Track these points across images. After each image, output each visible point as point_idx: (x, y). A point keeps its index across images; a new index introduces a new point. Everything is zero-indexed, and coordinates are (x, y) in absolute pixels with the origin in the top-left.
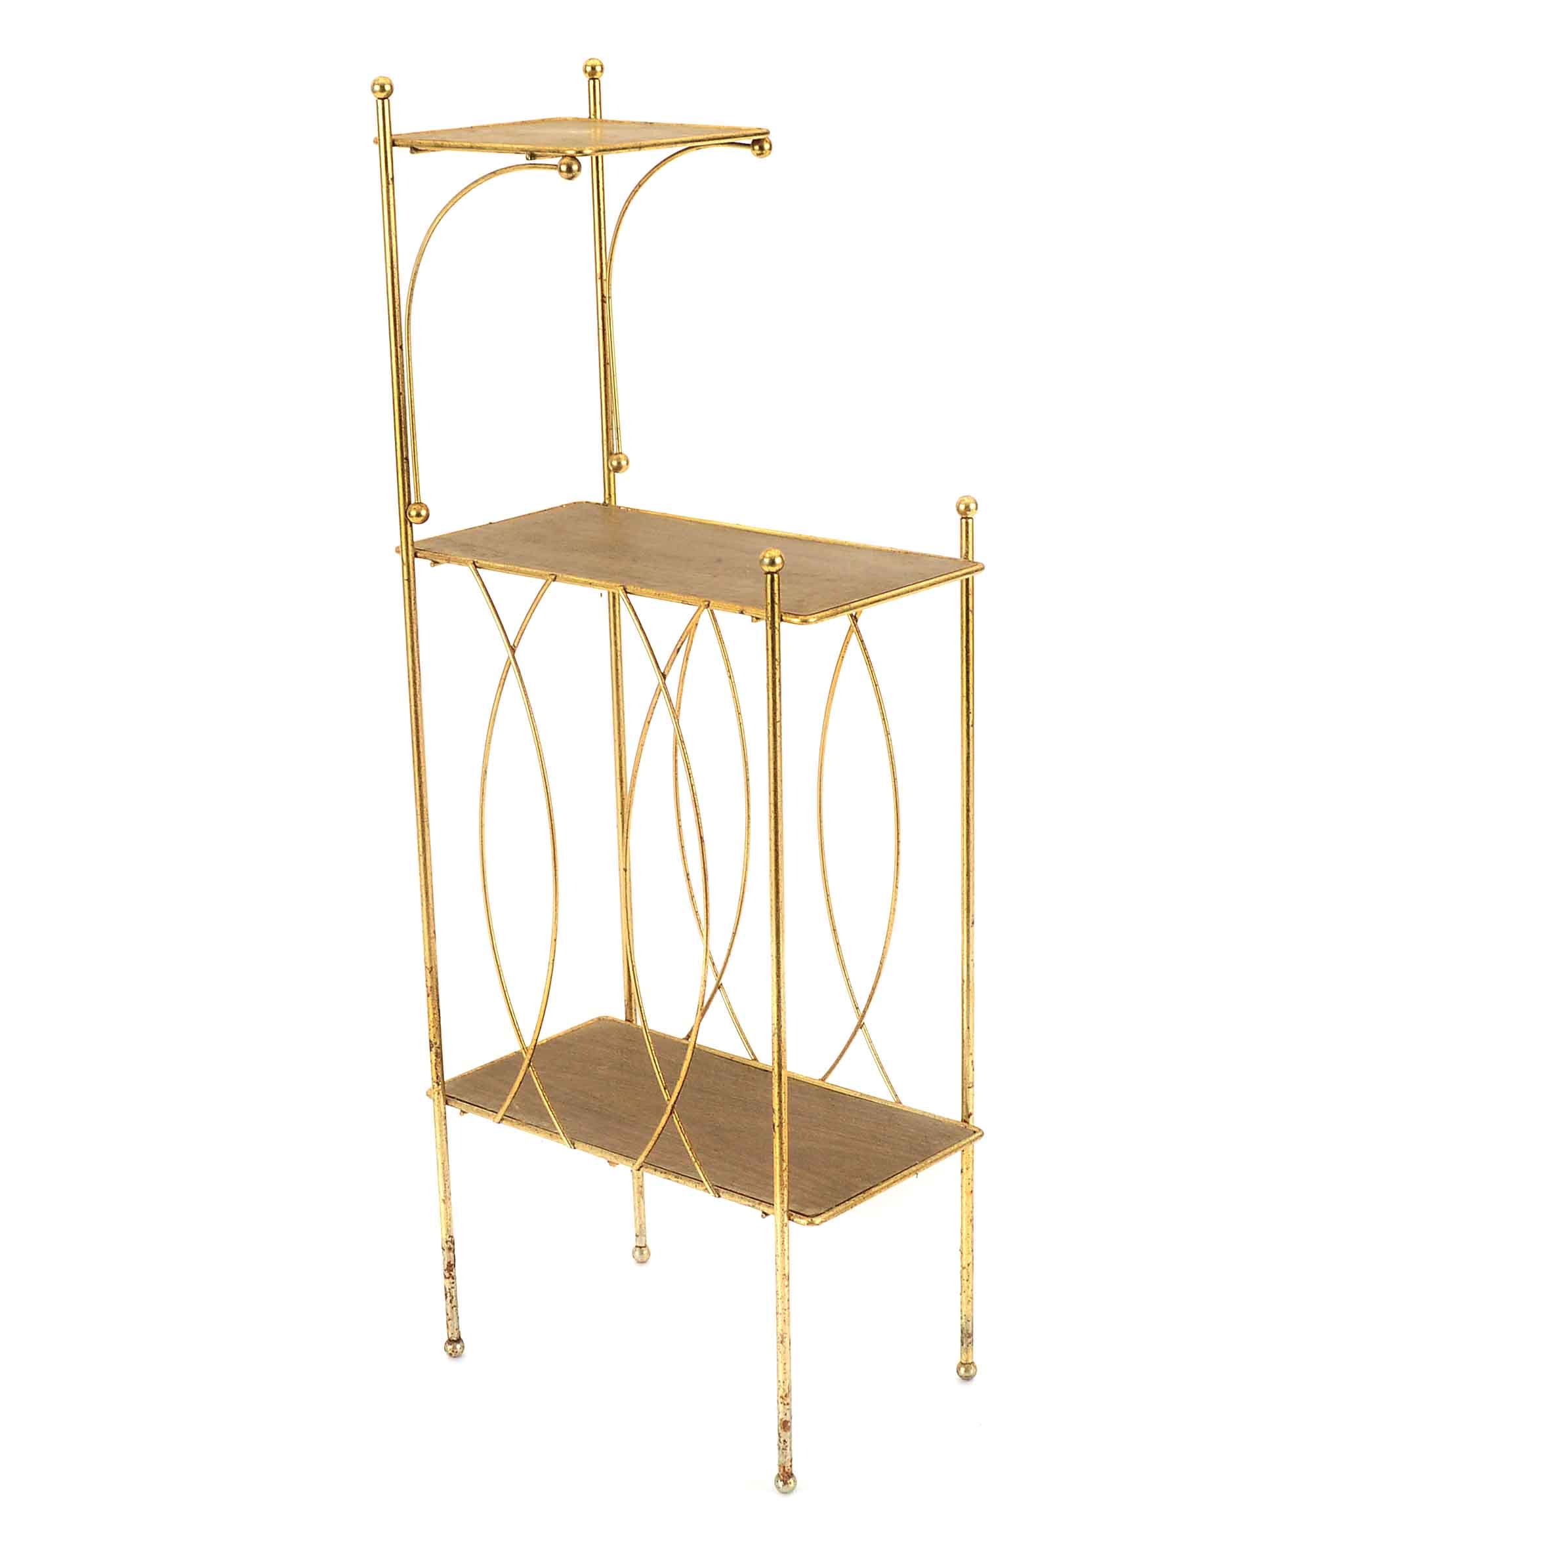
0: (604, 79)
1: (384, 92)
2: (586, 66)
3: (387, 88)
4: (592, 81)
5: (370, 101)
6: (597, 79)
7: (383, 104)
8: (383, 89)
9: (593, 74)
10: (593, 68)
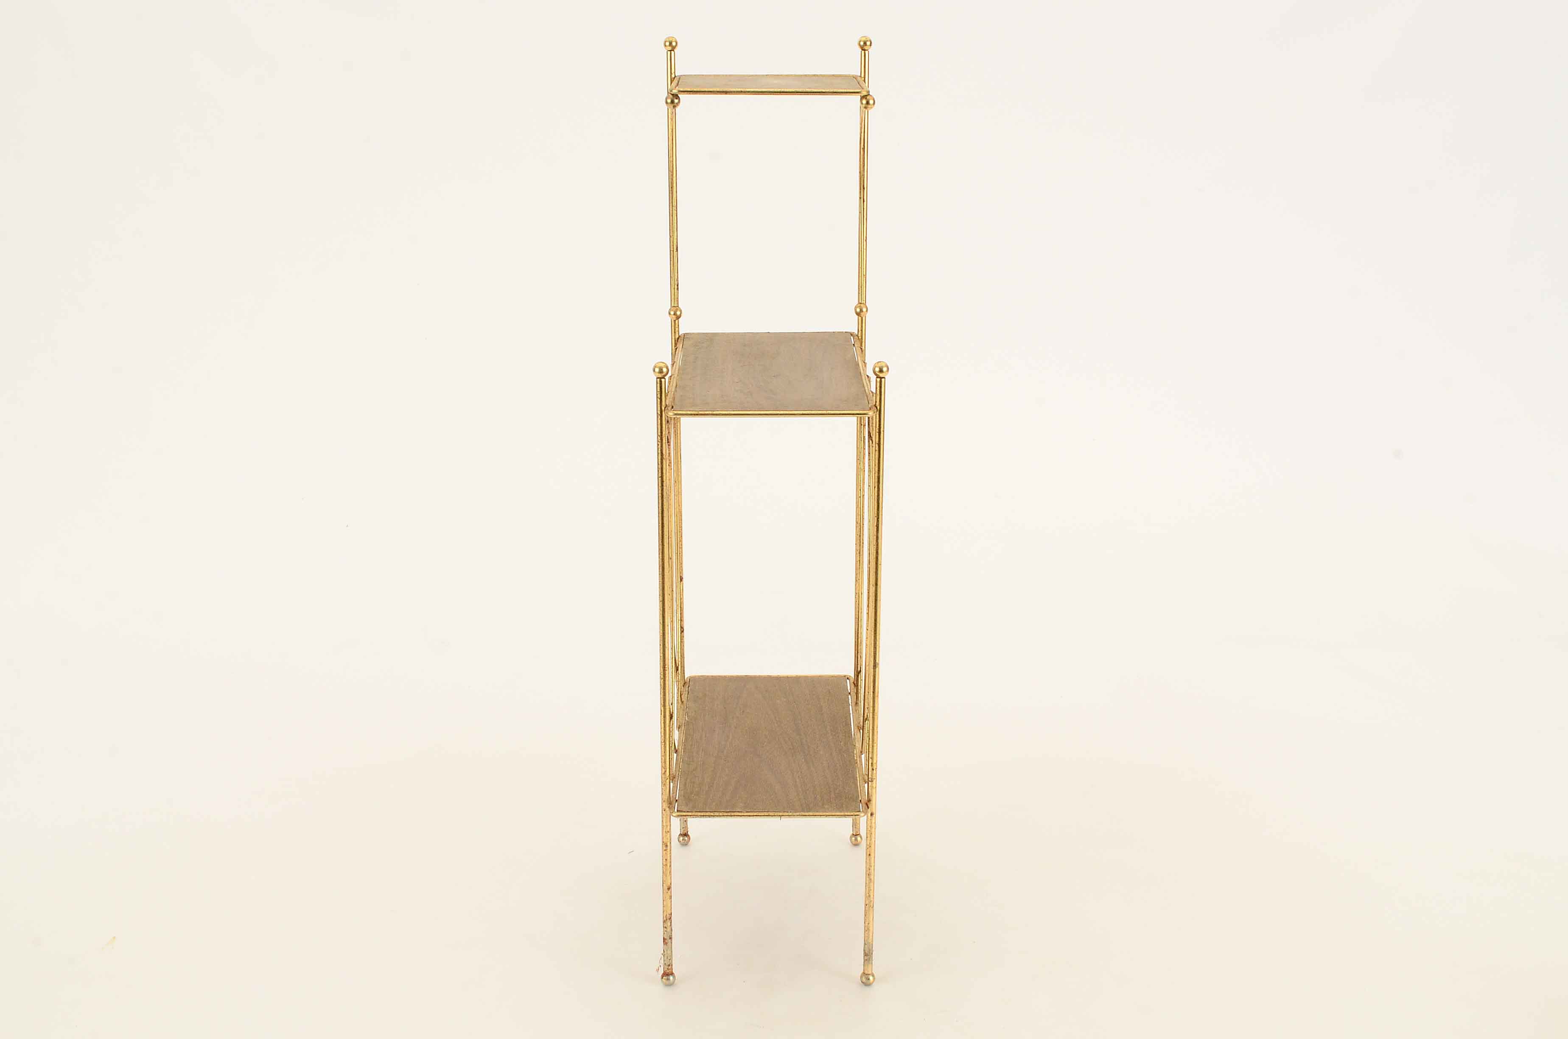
0: (872, 51)
1: (672, 46)
2: (860, 41)
3: (674, 44)
4: (863, 52)
5: (664, 51)
6: (867, 50)
7: (671, 53)
8: (671, 44)
9: (864, 46)
10: (865, 43)
